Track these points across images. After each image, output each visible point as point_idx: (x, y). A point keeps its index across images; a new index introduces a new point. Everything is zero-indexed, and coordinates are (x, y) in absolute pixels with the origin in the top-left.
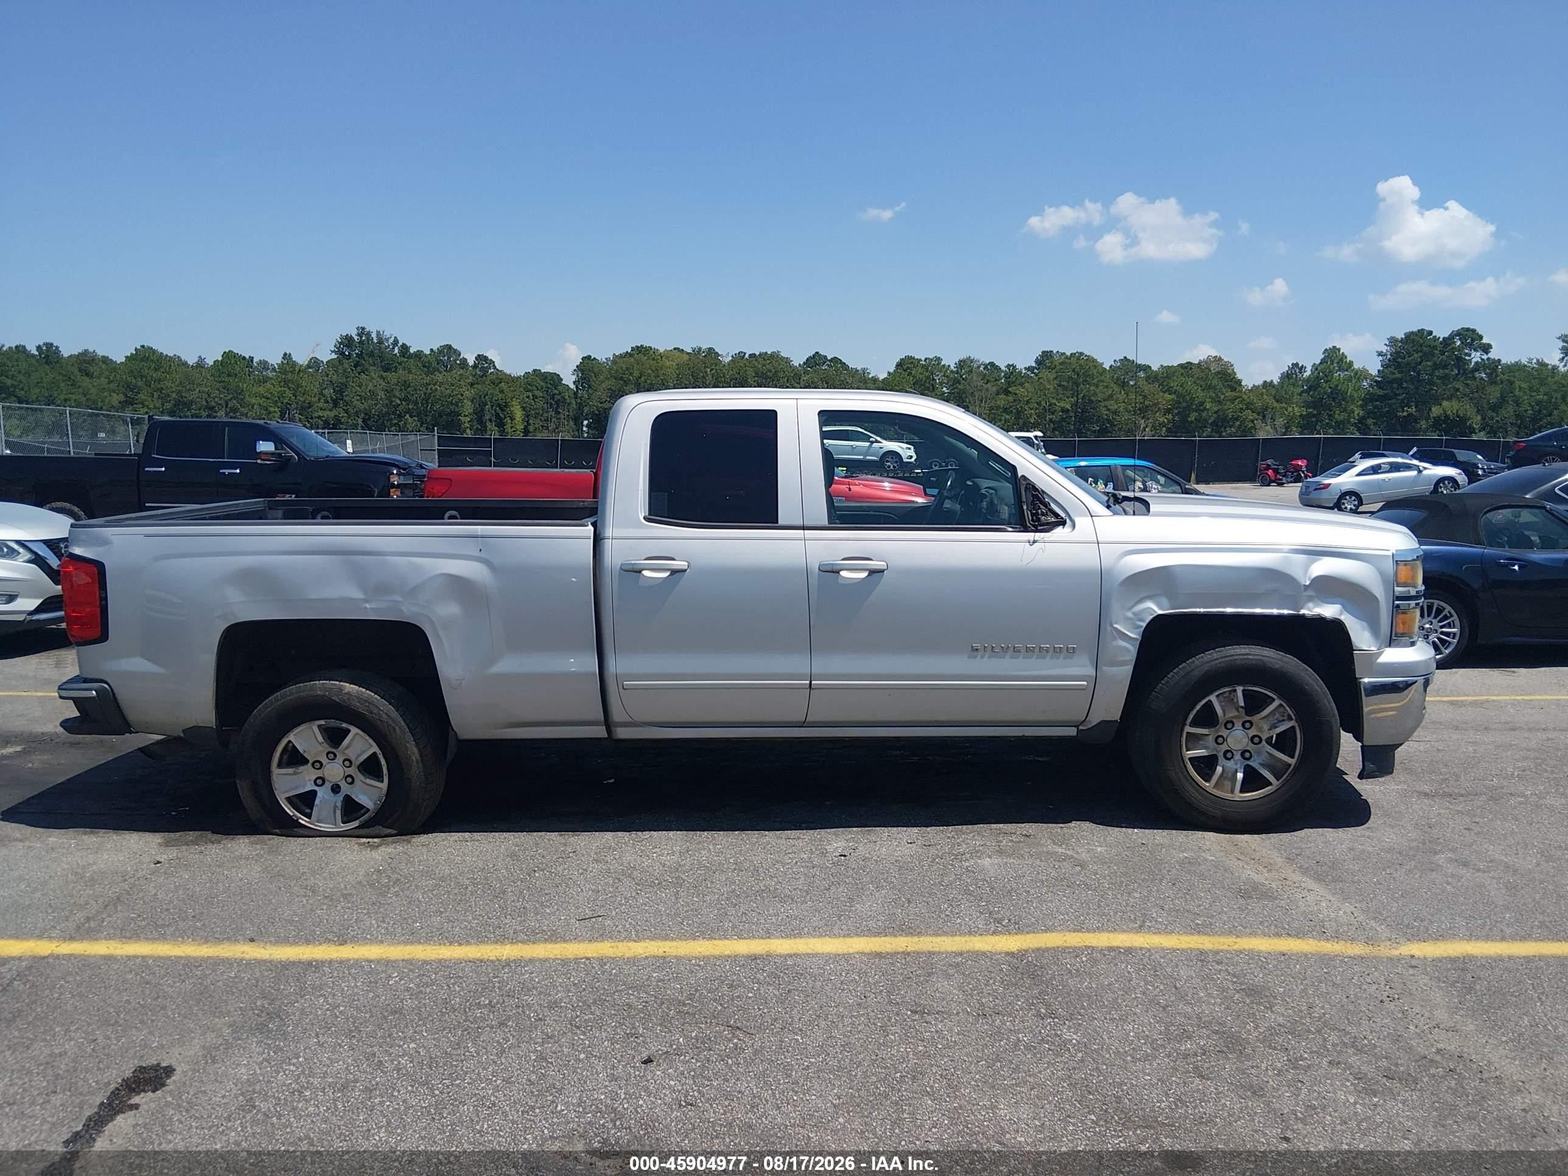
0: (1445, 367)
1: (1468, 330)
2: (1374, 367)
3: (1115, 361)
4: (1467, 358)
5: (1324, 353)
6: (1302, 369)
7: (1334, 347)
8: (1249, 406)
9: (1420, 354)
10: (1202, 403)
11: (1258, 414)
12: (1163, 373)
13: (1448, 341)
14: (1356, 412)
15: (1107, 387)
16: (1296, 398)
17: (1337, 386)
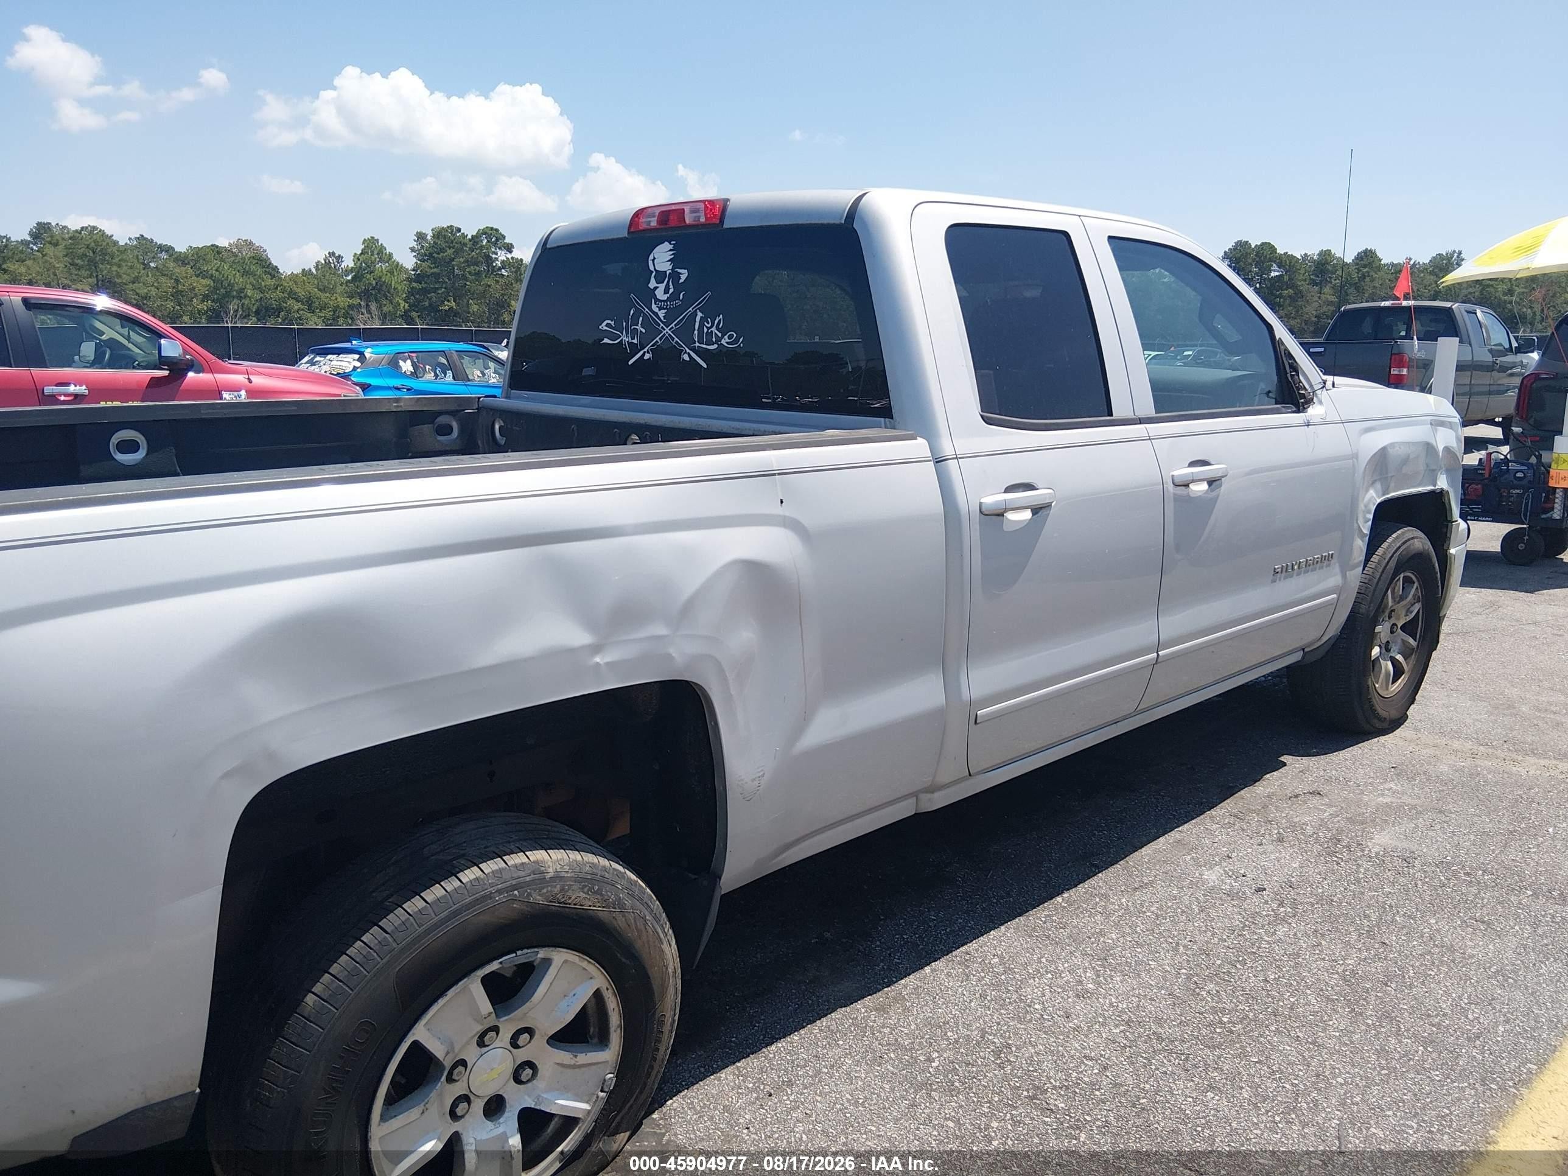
0: (476, 264)
1: (492, 229)
2: (408, 261)
3: (130, 239)
4: (494, 256)
5: (363, 243)
6: (339, 258)
7: (372, 238)
8: (292, 295)
9: (453, 250)
10: (242, 290)
11: (302, 304)
12: (193, 255)
13: (475, 239)
14: (402, 305)
15: (131, 267)
16: (339, 289)
17: (380, 278)
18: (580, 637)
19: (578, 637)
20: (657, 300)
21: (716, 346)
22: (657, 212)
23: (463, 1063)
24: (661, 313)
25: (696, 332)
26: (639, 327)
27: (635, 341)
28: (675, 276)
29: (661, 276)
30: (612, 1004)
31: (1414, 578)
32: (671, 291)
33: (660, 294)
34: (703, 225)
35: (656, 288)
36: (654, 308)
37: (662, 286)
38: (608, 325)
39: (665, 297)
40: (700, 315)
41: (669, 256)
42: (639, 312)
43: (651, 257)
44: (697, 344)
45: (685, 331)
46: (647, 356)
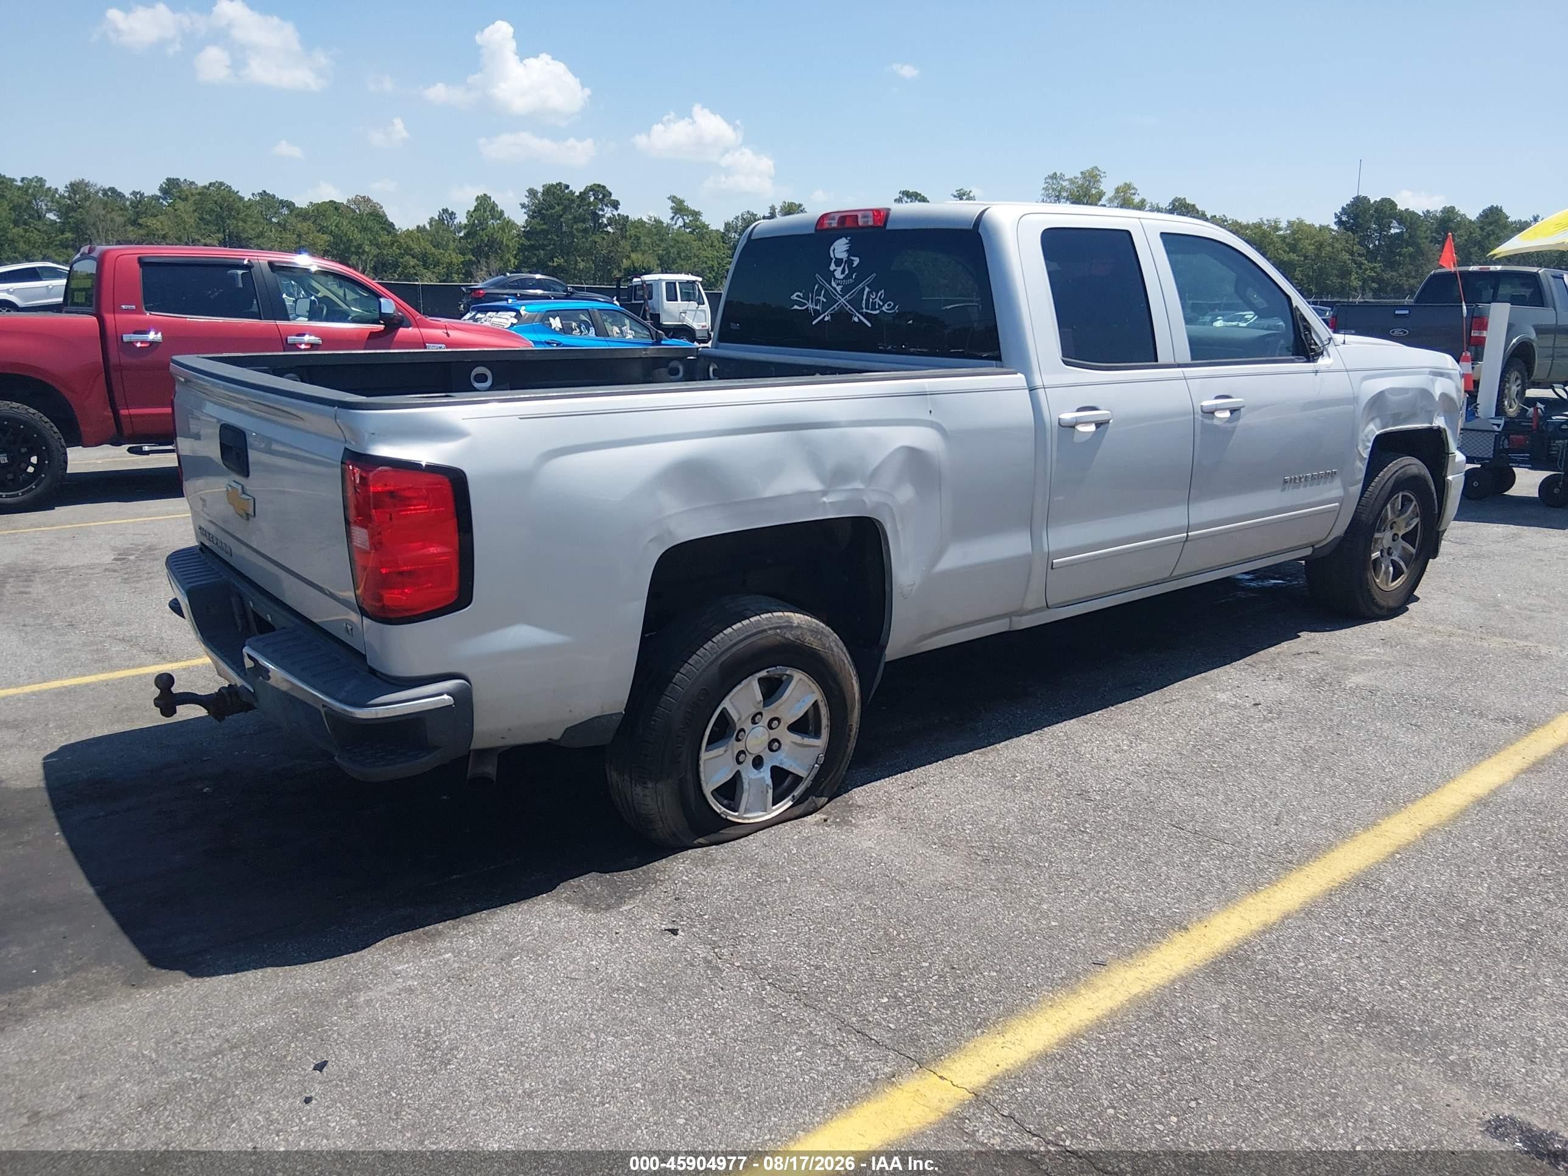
0: (584, 221)
1: (599, 186)
2: (520, 218)
3: (253, 194)
4: (601, 213)
5: (477, 200)
6: (452, 215)
7: (485, 195)
8: (408, 251)
9: (561, 207)
10: (360, 246)
11: (418, 260)
12: (313, 211)
13: (583, 195)
14: (512, 261)
15: (256, 222)
16: (452, 245)
17: (492, 234)
18: (816, 486)
19: (814, 485)
20: (835, 278)
21: (878, 312)
22: (837, 217)
23: (743, 730)
24: (839, 288)
25: (864, 302)
26: (821, 298)
27: (818, 308)
28: (850, 262)
29: (838, 262)
30: (824, 711)
31: (1412, 497)
32: (847, 272)
33: (838, 274)
34: (871, 227)
35: (835, 270)
36: (833, 284)
37: (840, 269)
38: (798, 296)
39: (842, 277)
40: (867, 289)
41: (846, 248)
42: (821, 287)
43: (832, 248)
44: (865, 310)
45: (856, 303)
46: (827, 319)
